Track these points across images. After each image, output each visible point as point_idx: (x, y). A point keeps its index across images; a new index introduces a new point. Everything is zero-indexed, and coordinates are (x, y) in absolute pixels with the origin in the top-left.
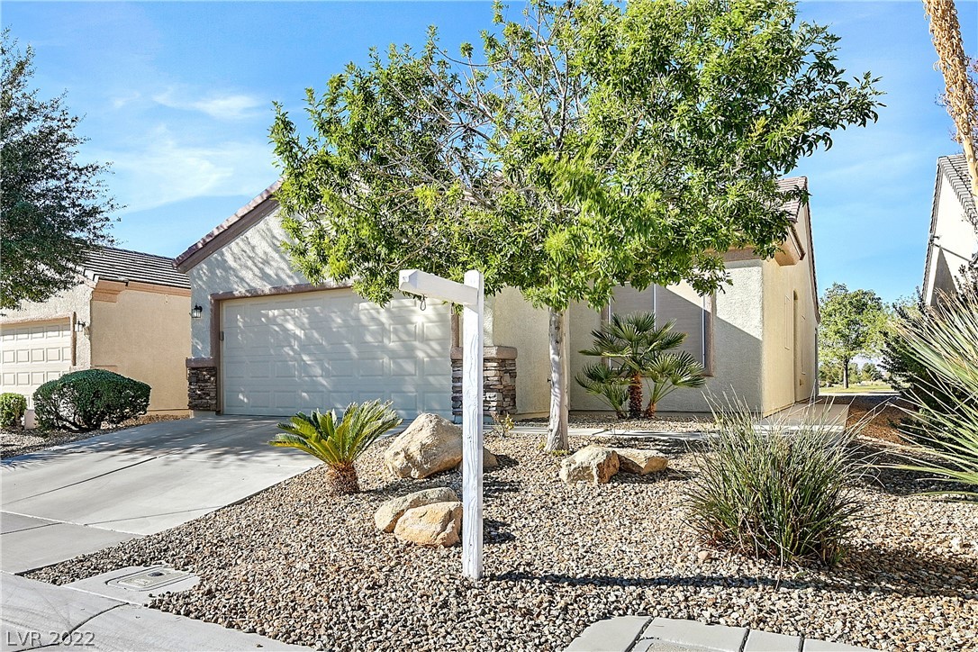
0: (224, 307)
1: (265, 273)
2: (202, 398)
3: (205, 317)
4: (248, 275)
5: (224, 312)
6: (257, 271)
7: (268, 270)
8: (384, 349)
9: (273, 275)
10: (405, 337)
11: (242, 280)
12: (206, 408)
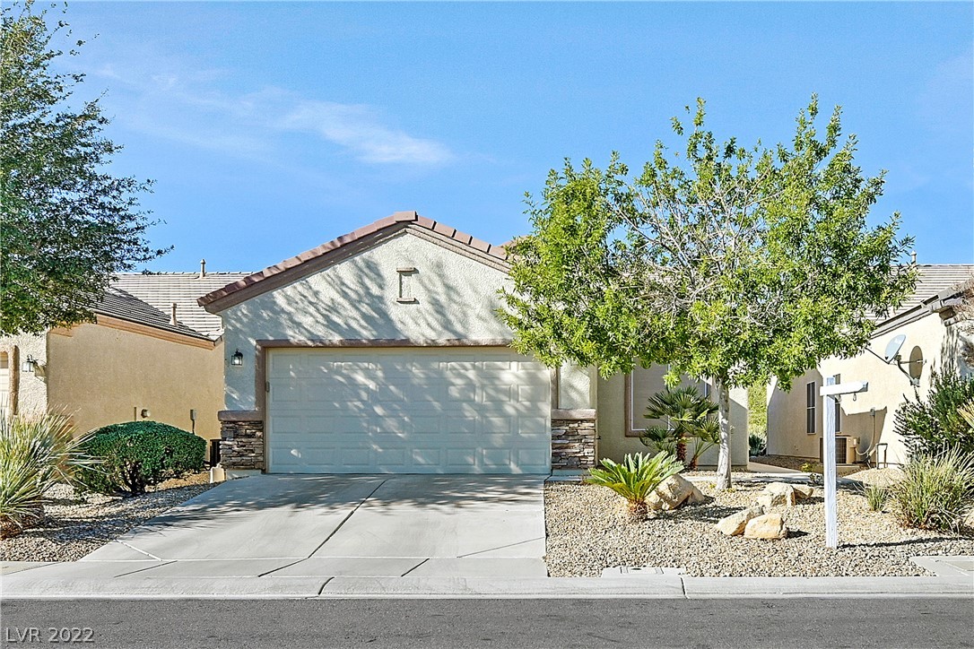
0: (271, 356)
1: (331, 320)
2: (242, 456)
3: (247, 367)
4: (307, 321)
5: (271, 361)
6: (321, 319)
7: (335, 318)
8: (471, 402)
9: (342, 324)
10: (492, 392)
11: (299, 325)
12: (250, 466)
